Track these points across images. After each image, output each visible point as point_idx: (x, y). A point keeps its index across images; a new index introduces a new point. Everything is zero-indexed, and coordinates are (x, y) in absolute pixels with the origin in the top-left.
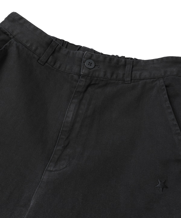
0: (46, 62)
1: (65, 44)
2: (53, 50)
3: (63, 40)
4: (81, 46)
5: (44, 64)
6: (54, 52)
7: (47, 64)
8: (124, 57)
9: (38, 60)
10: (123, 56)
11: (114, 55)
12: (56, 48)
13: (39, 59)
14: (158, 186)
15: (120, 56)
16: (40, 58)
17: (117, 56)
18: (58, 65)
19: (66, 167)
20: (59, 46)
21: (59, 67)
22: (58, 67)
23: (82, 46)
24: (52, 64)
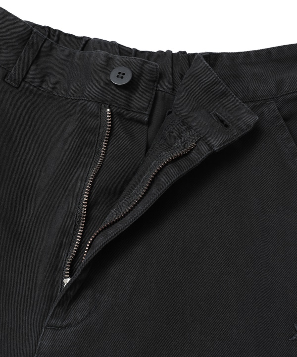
0: (23, 80)
1: (54, 35)
2: (37, 53)
3: (49, 28)
4: (90, 39)
5: (20, 85)
6: (37, 57)
7: (25, 84)
8: (185, 52)
9: (5, 78)
10: (183, 50)
11: (162, 52)
12: (41, 47)
13: (6, 76)
14: (294, 338)
15: (175, 51)
16: (8, 72)
17: (169, 52)
18: (49, 84)
19: (90, 313)
20: (47, 42)
21: (54, 88)
22: (50, 88)
23: (92, 37)
24: (37, 82)
